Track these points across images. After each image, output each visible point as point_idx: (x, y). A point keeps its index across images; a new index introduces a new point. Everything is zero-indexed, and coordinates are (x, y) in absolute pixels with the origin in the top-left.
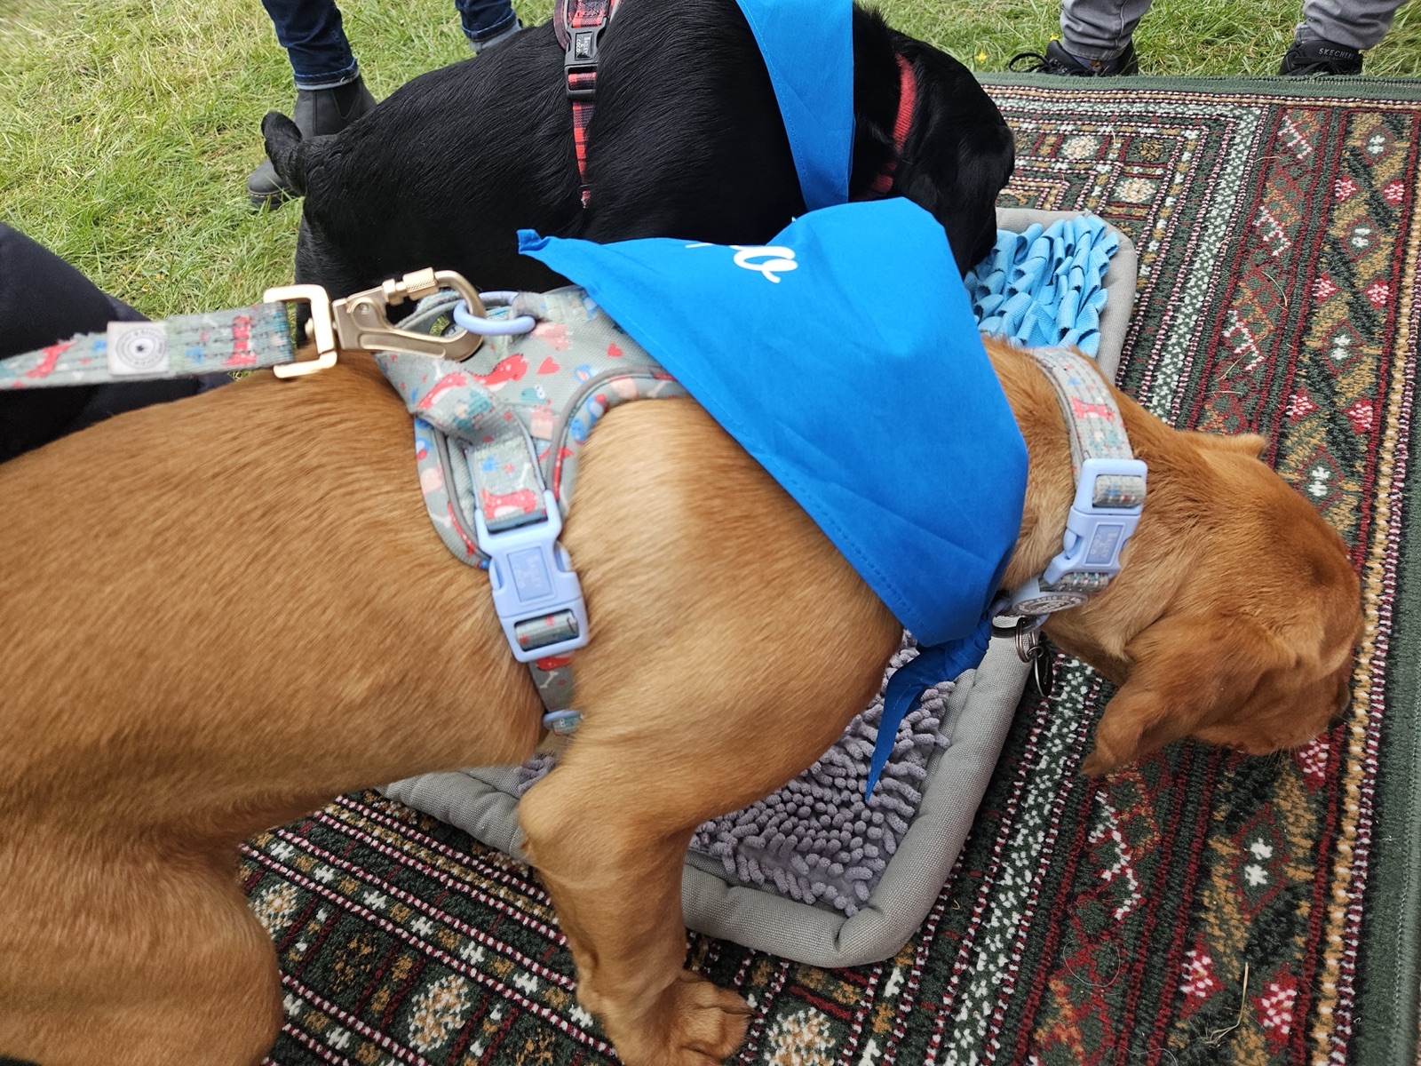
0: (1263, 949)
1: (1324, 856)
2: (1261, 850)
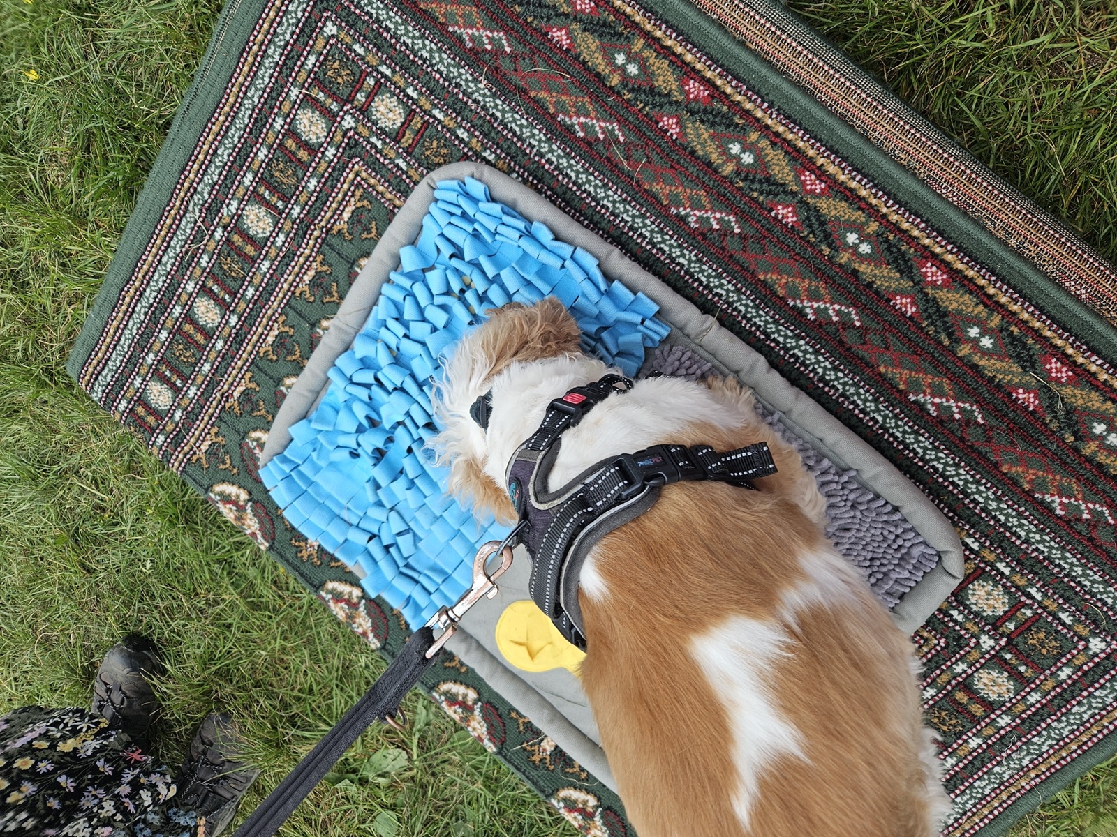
0: (1027, 361)
1: (992, 304)
2: (974, 332)
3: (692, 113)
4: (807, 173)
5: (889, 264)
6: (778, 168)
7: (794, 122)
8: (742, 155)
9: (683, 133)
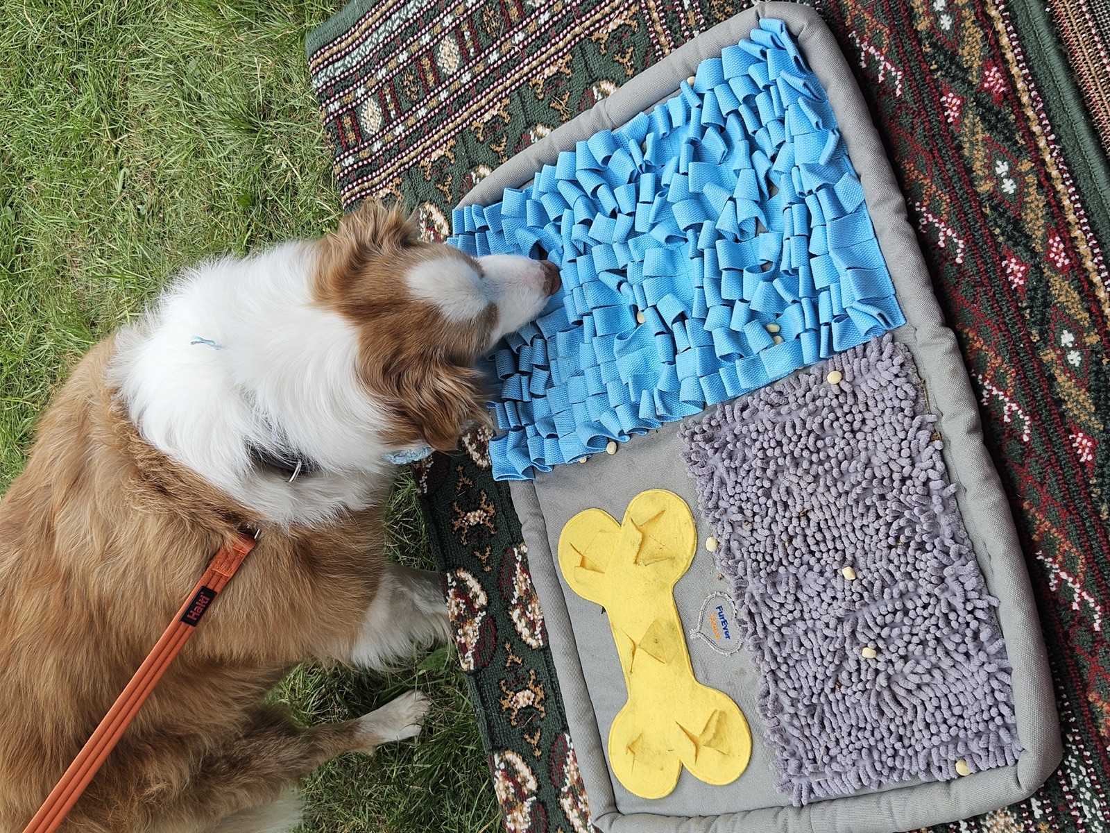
3: (979, 103)
4: (1058, 239)
5: (1088, 390)
6: (1032, 215)
7: (1071, 172)
8: (1005, 180)
9: (959, 121)
